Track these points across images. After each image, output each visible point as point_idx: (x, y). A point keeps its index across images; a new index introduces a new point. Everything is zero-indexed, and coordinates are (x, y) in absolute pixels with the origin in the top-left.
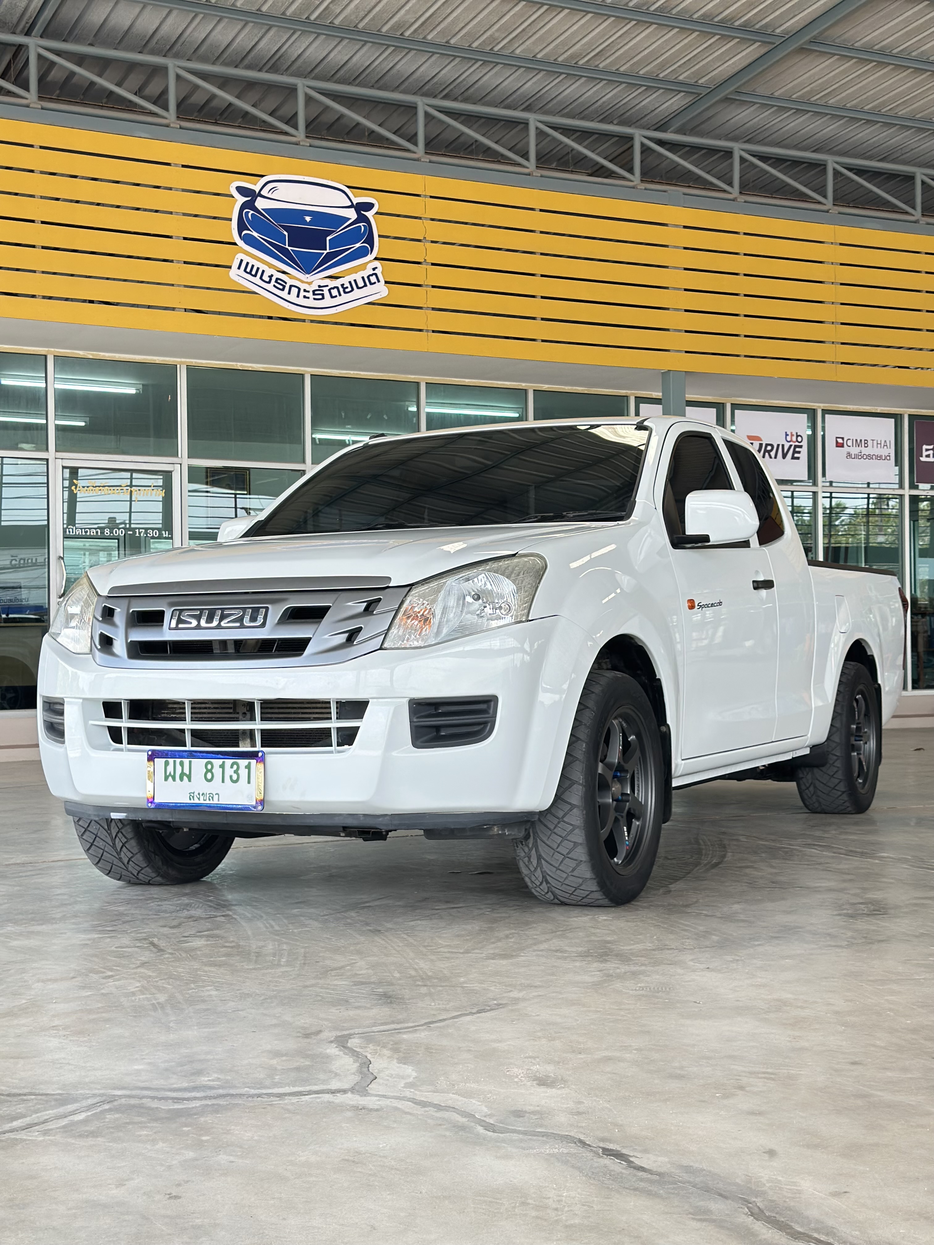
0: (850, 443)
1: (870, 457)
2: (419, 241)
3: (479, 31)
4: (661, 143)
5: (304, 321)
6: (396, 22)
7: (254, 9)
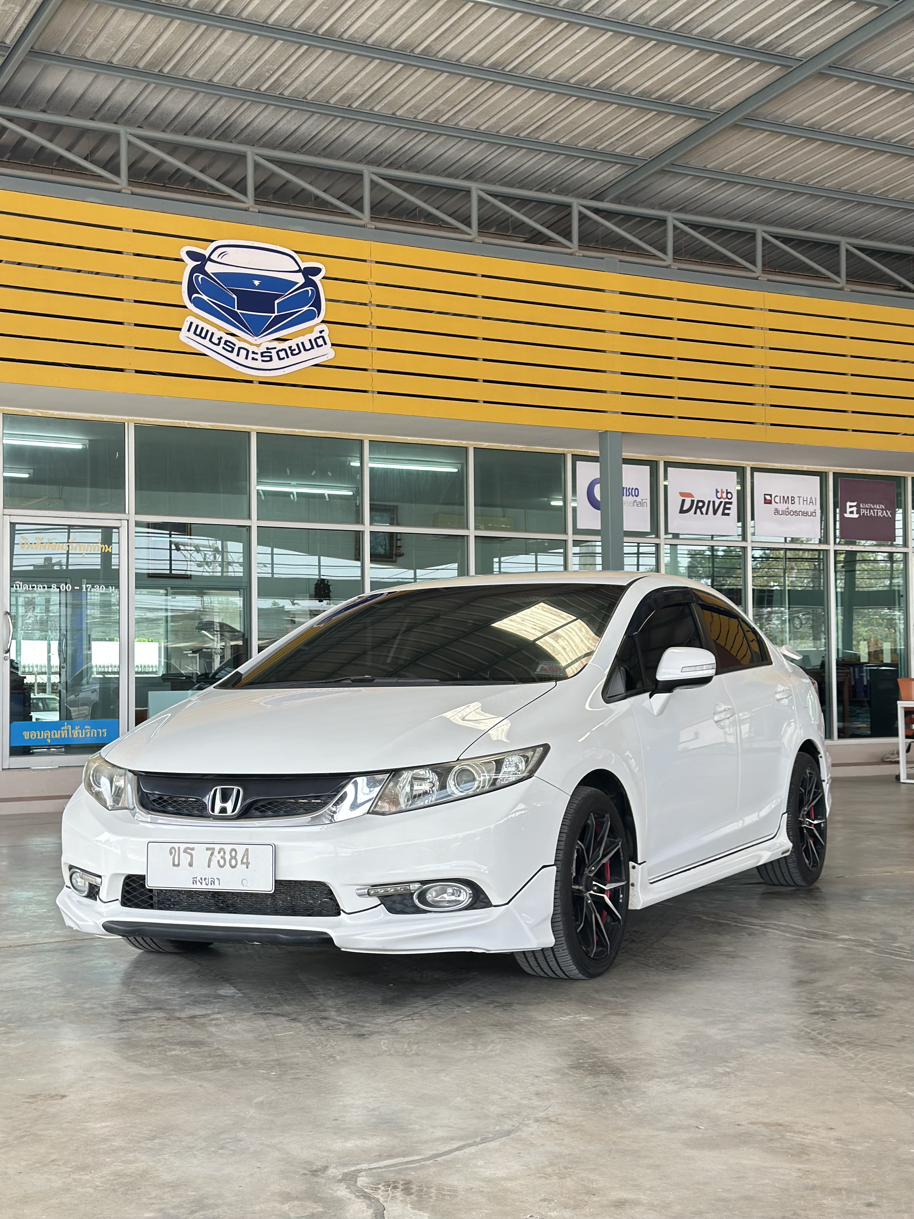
0: (777, 500)
1: (796, 513)
2: (365, 304)
3: (425, 104)
4: (597, 211)
5: (251, 382)
6: (344, 94)
7: (206, 79)
